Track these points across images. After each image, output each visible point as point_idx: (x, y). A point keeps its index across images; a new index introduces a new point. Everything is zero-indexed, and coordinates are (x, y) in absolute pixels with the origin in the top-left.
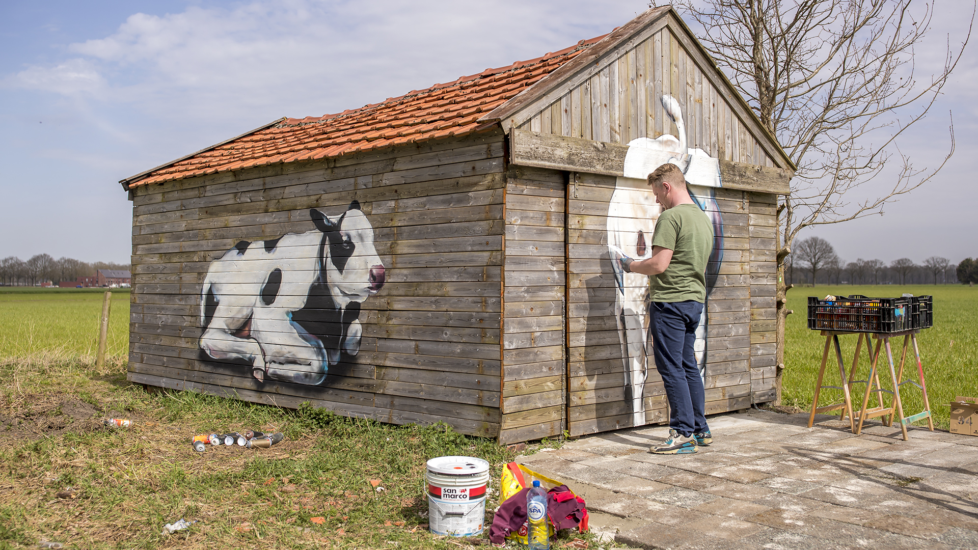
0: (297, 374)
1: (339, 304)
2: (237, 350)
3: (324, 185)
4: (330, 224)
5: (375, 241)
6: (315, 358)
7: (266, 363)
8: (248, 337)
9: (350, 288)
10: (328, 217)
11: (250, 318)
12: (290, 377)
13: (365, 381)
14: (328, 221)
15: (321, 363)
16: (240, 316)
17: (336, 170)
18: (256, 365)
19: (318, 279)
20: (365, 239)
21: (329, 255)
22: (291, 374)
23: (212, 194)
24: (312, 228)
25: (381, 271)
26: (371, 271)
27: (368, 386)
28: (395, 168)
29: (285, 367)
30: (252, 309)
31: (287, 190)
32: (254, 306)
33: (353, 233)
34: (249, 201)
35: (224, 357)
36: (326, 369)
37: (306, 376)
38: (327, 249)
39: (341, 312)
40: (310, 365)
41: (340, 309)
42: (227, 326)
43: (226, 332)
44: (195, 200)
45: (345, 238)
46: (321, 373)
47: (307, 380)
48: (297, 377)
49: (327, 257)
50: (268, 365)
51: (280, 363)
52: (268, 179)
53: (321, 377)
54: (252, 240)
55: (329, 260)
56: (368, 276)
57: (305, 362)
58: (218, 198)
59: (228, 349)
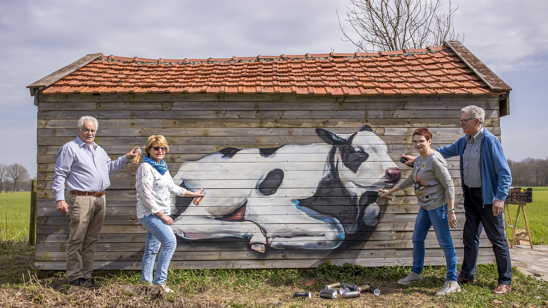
0: (308, 243)
1: (354, 193)
2: (226, 231)
3: (332, 113)
4: (339, 140)
5: (389, 152)
6: (329, 230)
7: (267, 238)
8: (242, 220)
9: (365, 182)
10: (337, 135)
11: (244, 205)
12: (301, 246)
13: (386, 242)
14: (338, 137)
15: (337, 234)
16: (229, 204)
17: (345, 104)
18: (253, 240)
19: (329, 176)
20: (379, 151)
21: (340, 160)
22: (302, 244)
23: (182, 109)
24: (319, 141)
25: (397, 172)
26: (387, 171)
27: (389, 245)
28: (405, 108)
29: (292, 239)
30: (247, 199)
31: (286, 114)
32: (249, 196)
33: (366, 147)
34: (237, 117)
35: (207, 237)
36: (343, 237)
37: (320, 244)
38: (338, 156)
39: (357, 199)
40: (323, 235)
41: (356, 196)
42: (210, 212)
43: (208, 218)
44: (155, 112)
45: (357, 150)
46: (337, 240)
47: (321, 246)
48: (309, 245)
49: (338, 162)
50: (270, 240)
51: (286, 237)
52: (260, 104)
53: (337, 244)
54: (242, 147)
55: (341, 164)
56: (384, 174)
57: (317, 234)
58: (192, 113)
59: (212, 231)
